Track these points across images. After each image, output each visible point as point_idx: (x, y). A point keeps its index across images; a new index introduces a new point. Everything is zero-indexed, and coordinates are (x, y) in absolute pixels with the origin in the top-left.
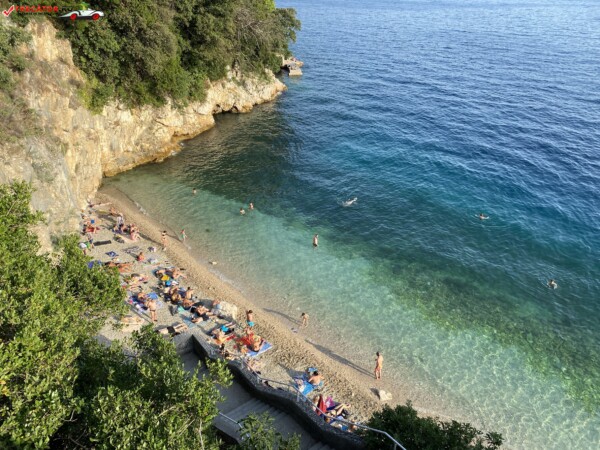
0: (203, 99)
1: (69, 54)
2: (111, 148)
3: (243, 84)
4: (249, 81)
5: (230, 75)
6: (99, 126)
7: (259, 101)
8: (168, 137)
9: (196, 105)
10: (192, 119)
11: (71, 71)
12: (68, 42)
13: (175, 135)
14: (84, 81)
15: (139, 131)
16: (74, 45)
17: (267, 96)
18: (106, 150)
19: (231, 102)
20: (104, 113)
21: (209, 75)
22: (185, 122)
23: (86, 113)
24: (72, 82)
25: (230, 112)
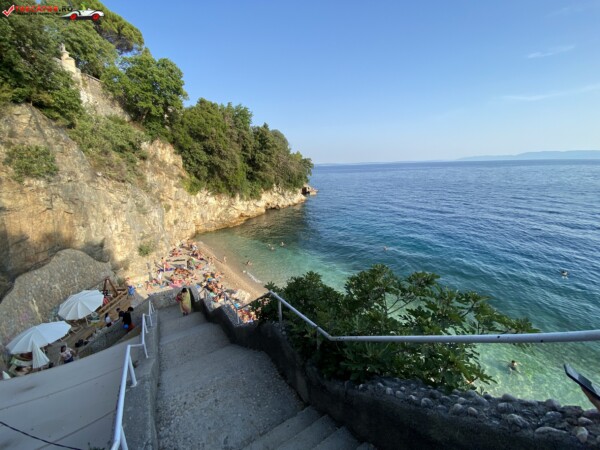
0: (259, 198)
1: (181, 163)
2: (202, 216)
3: (283, 195)
4: (286, 194)
5: (275, 189)
6: (194, 202)
7: (291, 203)
8: (237, 215)
9: (255, 201)
10: (252, 208)
11: (180, 170)
12: (180, 156)
13: (242, 216)
14: (187, 177)
15: (220, 210)
16: (184, 158)
17: (296, 201)
18: (198, 217)
19: (276, 203)
20: (198, 195)
21: (263, 186)
22: (248, 210)
23: (186, 192)
24: (180, 176)
25: (274, 208)
